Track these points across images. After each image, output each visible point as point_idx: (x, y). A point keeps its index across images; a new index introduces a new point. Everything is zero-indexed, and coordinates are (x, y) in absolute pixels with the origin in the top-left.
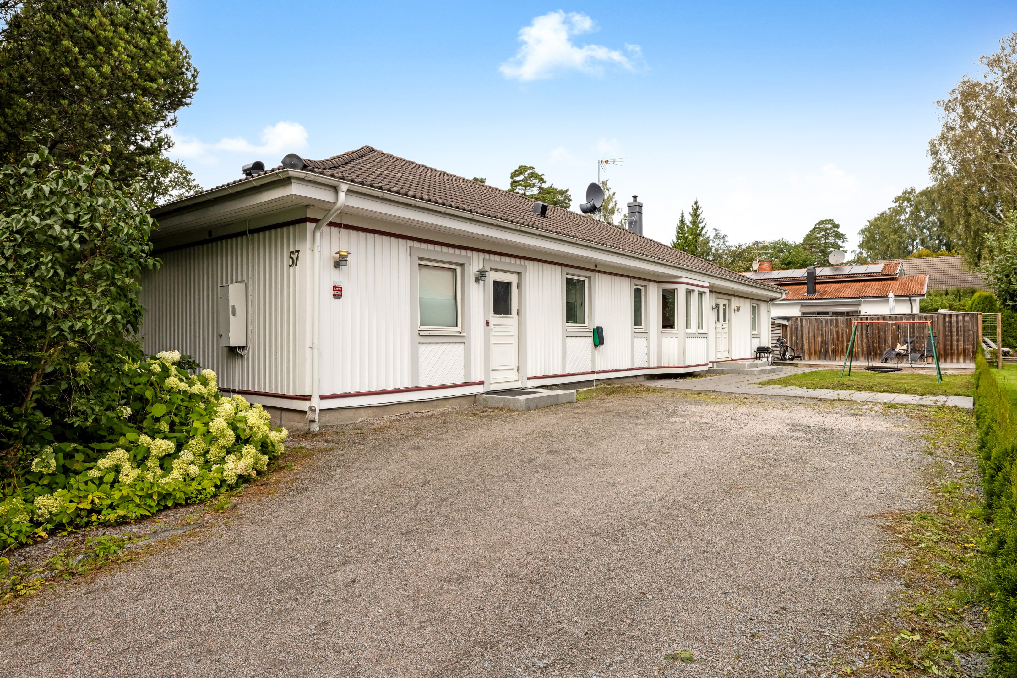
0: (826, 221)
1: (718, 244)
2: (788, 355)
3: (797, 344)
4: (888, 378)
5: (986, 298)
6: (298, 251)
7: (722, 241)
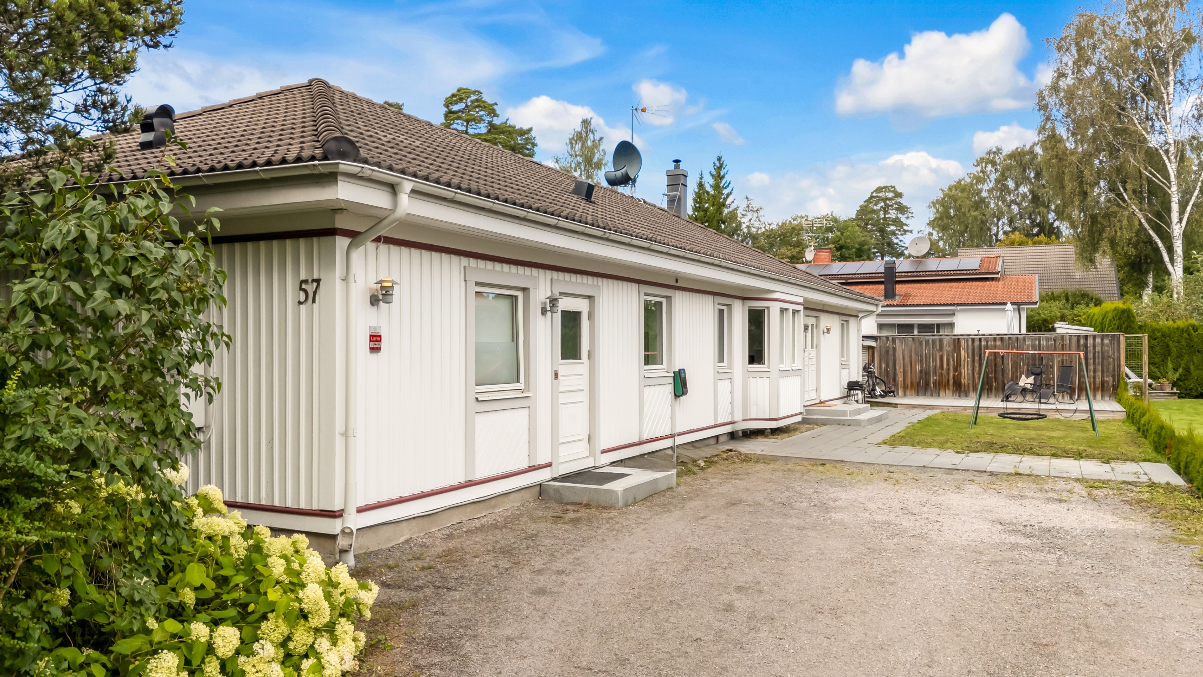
0: (886, 187)
1: (750, 220)
2: (878, 391)
3: (887, 373)
4: (1035, 429)
5: (1123, 311)
6: (318, 281)
7: (755, 215)
